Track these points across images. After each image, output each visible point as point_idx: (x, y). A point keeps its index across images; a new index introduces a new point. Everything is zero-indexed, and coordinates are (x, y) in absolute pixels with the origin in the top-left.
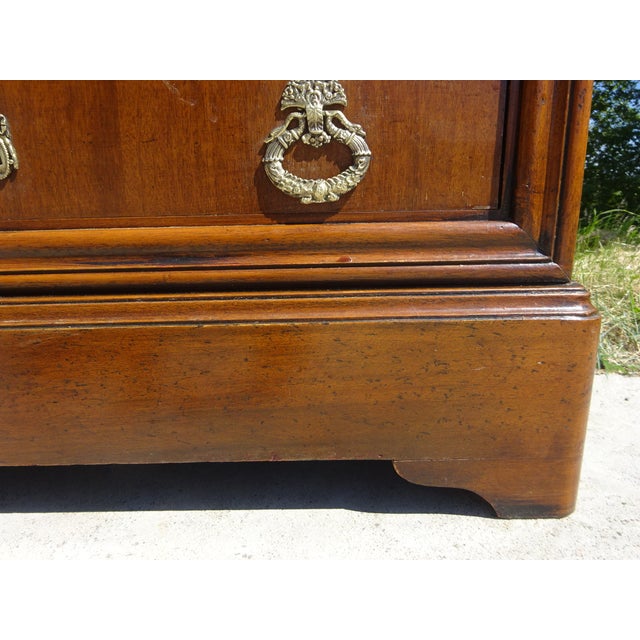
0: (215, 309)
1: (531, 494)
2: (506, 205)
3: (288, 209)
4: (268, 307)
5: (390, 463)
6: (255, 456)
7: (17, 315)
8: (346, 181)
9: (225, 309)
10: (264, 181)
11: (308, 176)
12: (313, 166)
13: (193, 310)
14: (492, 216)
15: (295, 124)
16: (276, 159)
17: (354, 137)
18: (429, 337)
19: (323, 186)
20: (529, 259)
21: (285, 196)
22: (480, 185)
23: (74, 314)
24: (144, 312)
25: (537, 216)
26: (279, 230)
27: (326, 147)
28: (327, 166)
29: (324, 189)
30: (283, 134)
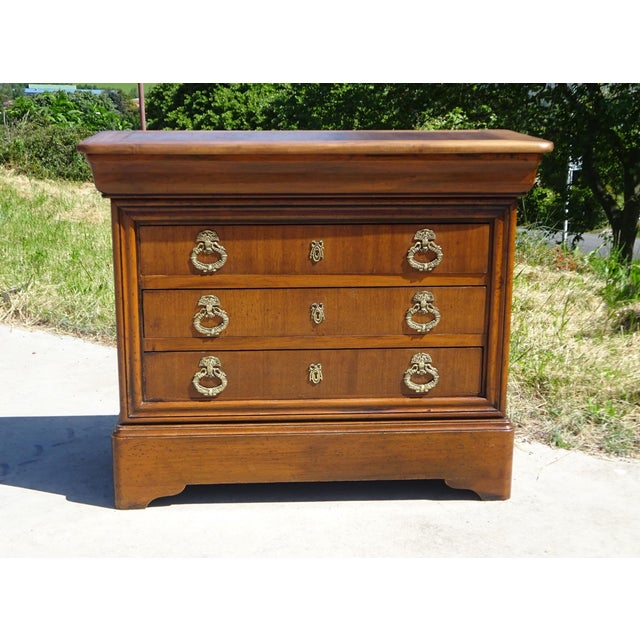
0: (387, 427)
1: (493, 491)
2: (483, 393)
3: (412, 394)
4: (405, 427)
5: (443, 481)
6: (397, 478)
7: (321, 429)
8: (430, 386)
9: (391, 427)
10: (404, 385)
11: (419, 383)
12: (420, 380)
13: (380, 427)
14: (478, 396)
15: (415, 368)
16: (408, 378)
17: (433, 371)
18: (457, 437)
19: (423, 386)
20: (490, 410)
21: (411, 390)
22: (475, 387)
23: (340, 429)
24: (363, 428)
25: (493, 397)
26: (408, 400)
27: (425, 375)
28: (425, 380)
29: (423, 388)
30: (411, 371)
